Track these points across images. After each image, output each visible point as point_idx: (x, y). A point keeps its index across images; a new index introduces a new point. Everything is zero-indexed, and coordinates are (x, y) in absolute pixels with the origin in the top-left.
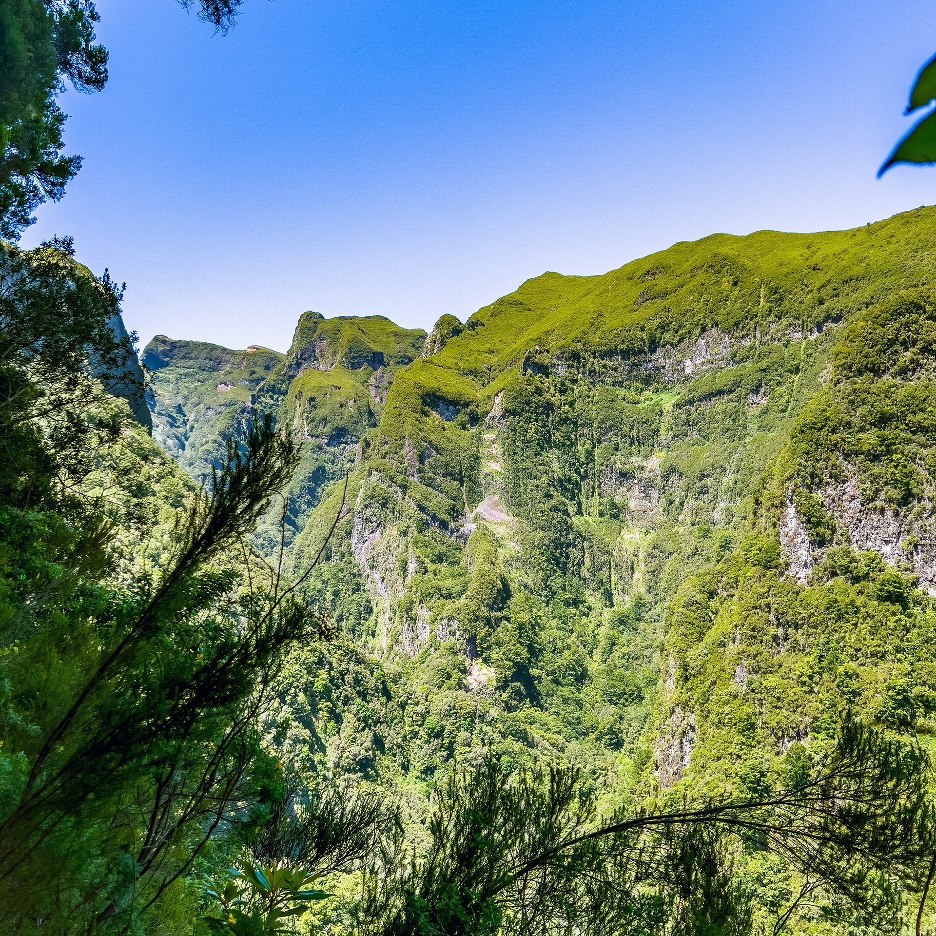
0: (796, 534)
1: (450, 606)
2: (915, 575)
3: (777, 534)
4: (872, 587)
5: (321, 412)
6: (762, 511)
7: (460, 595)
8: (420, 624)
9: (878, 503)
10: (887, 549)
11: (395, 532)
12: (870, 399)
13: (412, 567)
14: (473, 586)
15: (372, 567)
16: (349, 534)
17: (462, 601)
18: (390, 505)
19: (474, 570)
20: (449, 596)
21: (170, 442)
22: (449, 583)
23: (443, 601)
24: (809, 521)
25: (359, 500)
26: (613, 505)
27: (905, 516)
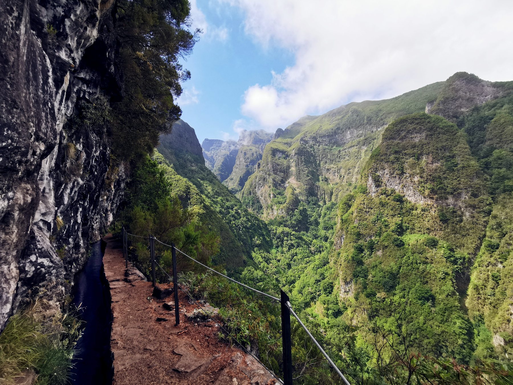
0: (372, 184)
1: (282, 206)
2: (404, 194)
3: (367, 184)
4: (392, 198)
5: (247, 156)
6: (363, 178)
7: (284, 203)
8: (274, 211)
9: (394, 175)
10: (396, 187)
11: (267, 187)
12: (392, 147)
13: (272, 196)
14: (287, 201)
15: (262, 196)
16: (255, 188)
17: (285, 205)
18: (265, 180)
19: (288, 196)
20: (281, 203)
21: (210, 166)
22: (281, 200)
23: (279, 205)
24: (375, 181)
25: (257, 179)
26: (325, 178)
27: (401, 179)
